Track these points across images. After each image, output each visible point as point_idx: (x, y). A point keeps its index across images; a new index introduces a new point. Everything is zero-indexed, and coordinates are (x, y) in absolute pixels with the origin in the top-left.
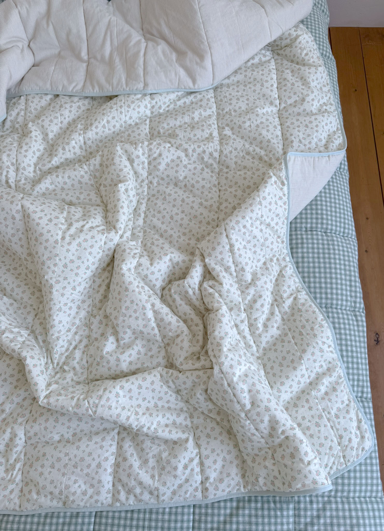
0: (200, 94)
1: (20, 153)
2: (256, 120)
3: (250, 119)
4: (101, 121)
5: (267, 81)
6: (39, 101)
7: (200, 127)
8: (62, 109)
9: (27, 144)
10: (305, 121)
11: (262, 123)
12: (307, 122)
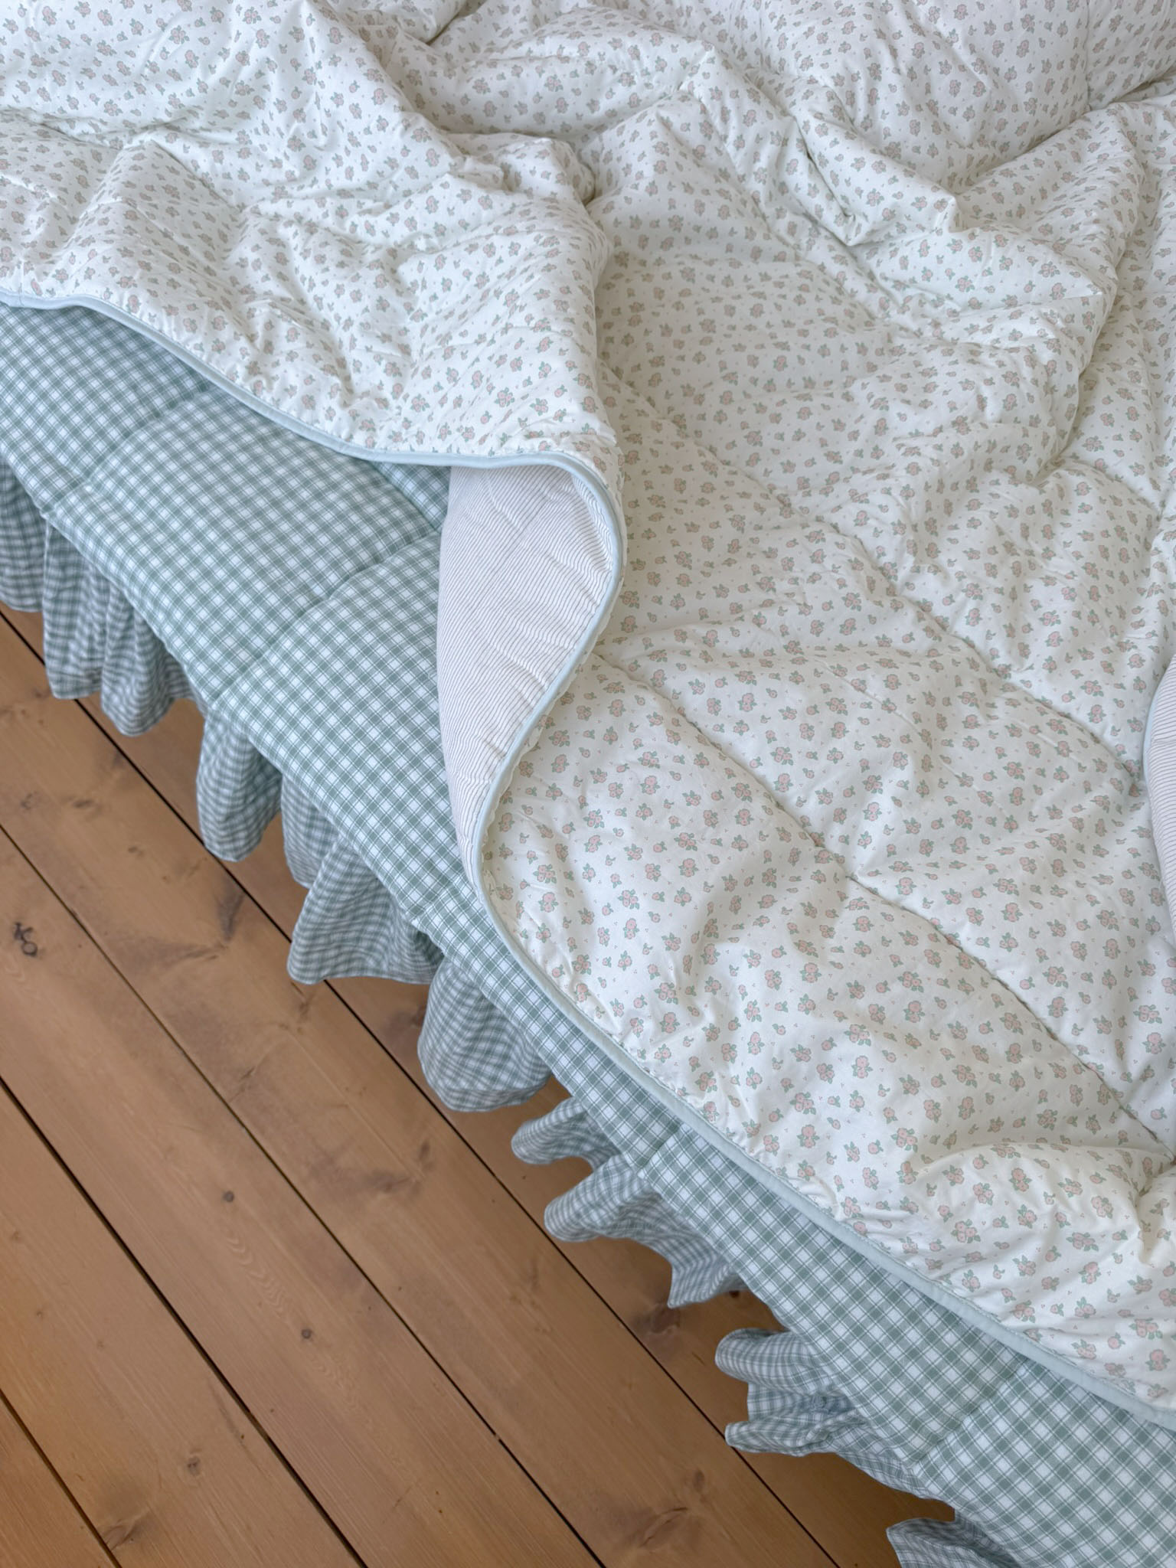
0: (1139, 684)
2: (864, 721)
3: (888, 706)
5: (1011, 913)
7: (993, 560)
10: (714, 860)
11: (838, 730)
12: (699, 857)
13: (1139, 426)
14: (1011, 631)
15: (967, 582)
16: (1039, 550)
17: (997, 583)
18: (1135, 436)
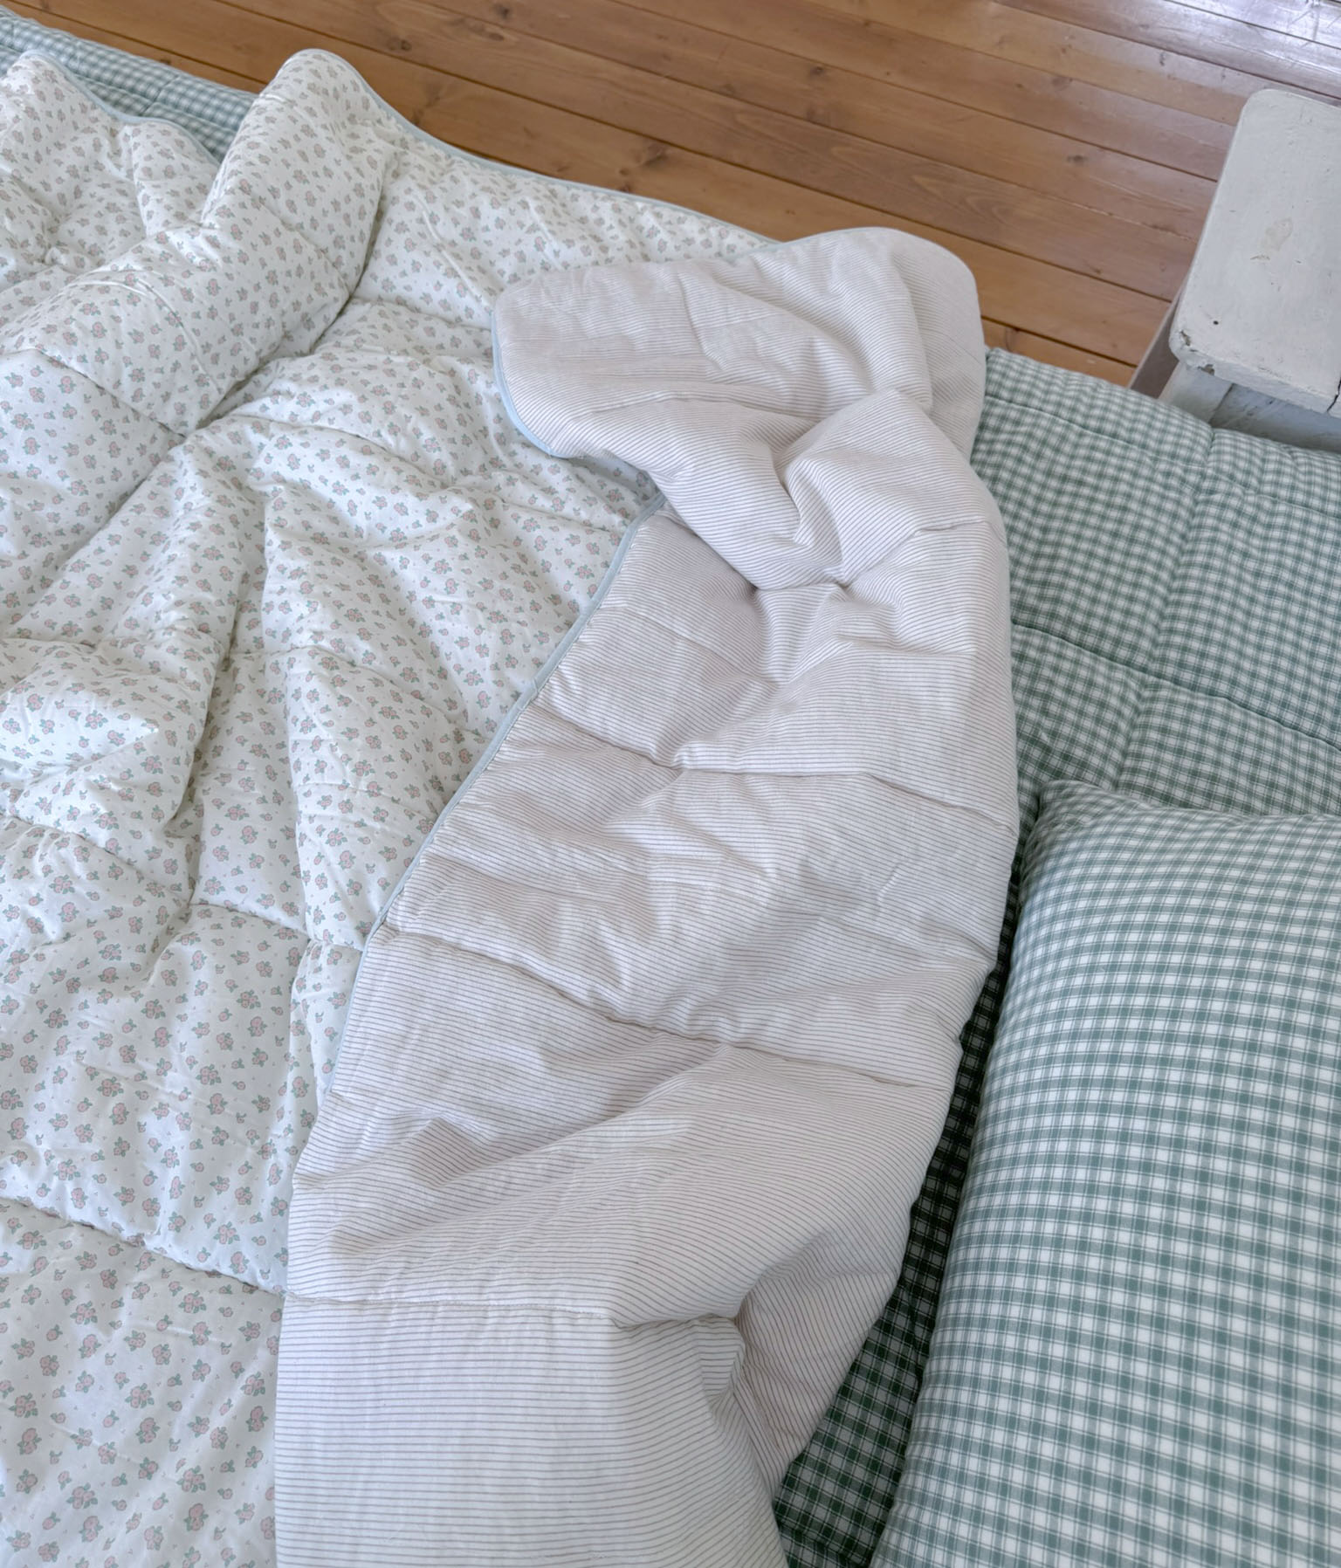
1: (342, 442)
4: (325, 718)
6: (569, 564)
8: (481, 618)
9: (372, 470)
13: (259, 847)
14: (126, 1196)
15: (57, 1162)
16: (151, 1068)
17: (92, 1147)
18: (256, 862)
